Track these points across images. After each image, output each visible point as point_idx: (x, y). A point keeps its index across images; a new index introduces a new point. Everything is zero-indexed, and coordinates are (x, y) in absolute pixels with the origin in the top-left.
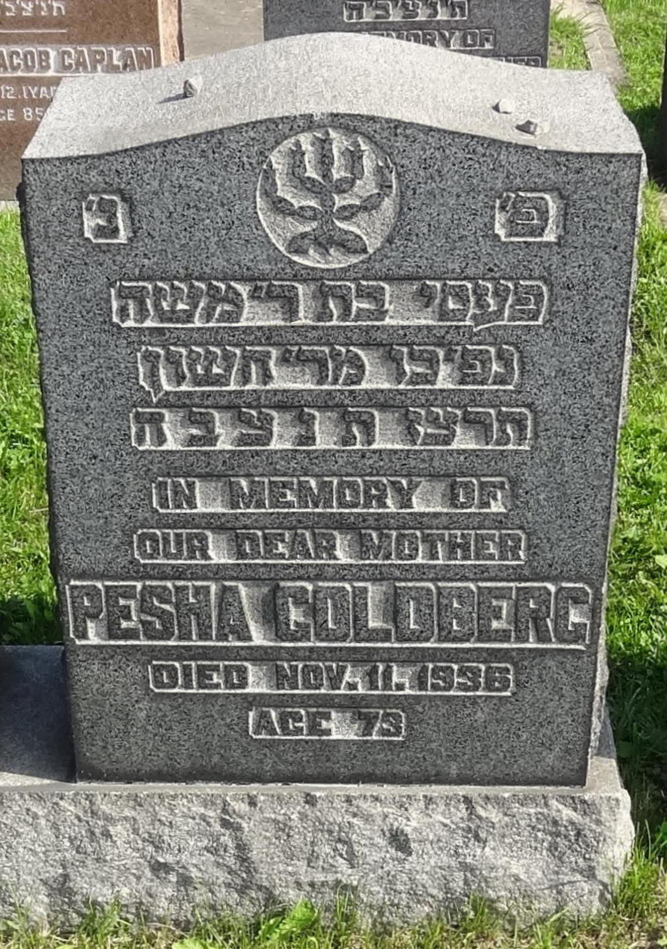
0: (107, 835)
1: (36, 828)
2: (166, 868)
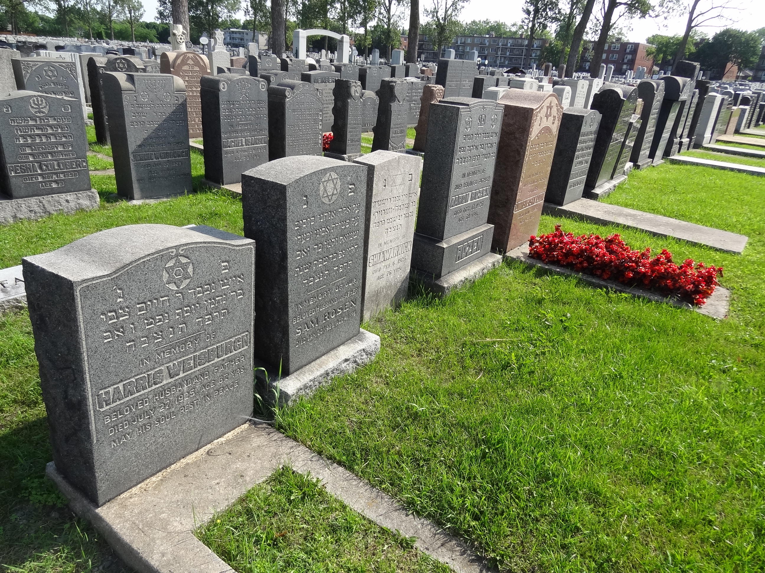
0: (21, 206)
1: (9, 207)
2: (32, 210)
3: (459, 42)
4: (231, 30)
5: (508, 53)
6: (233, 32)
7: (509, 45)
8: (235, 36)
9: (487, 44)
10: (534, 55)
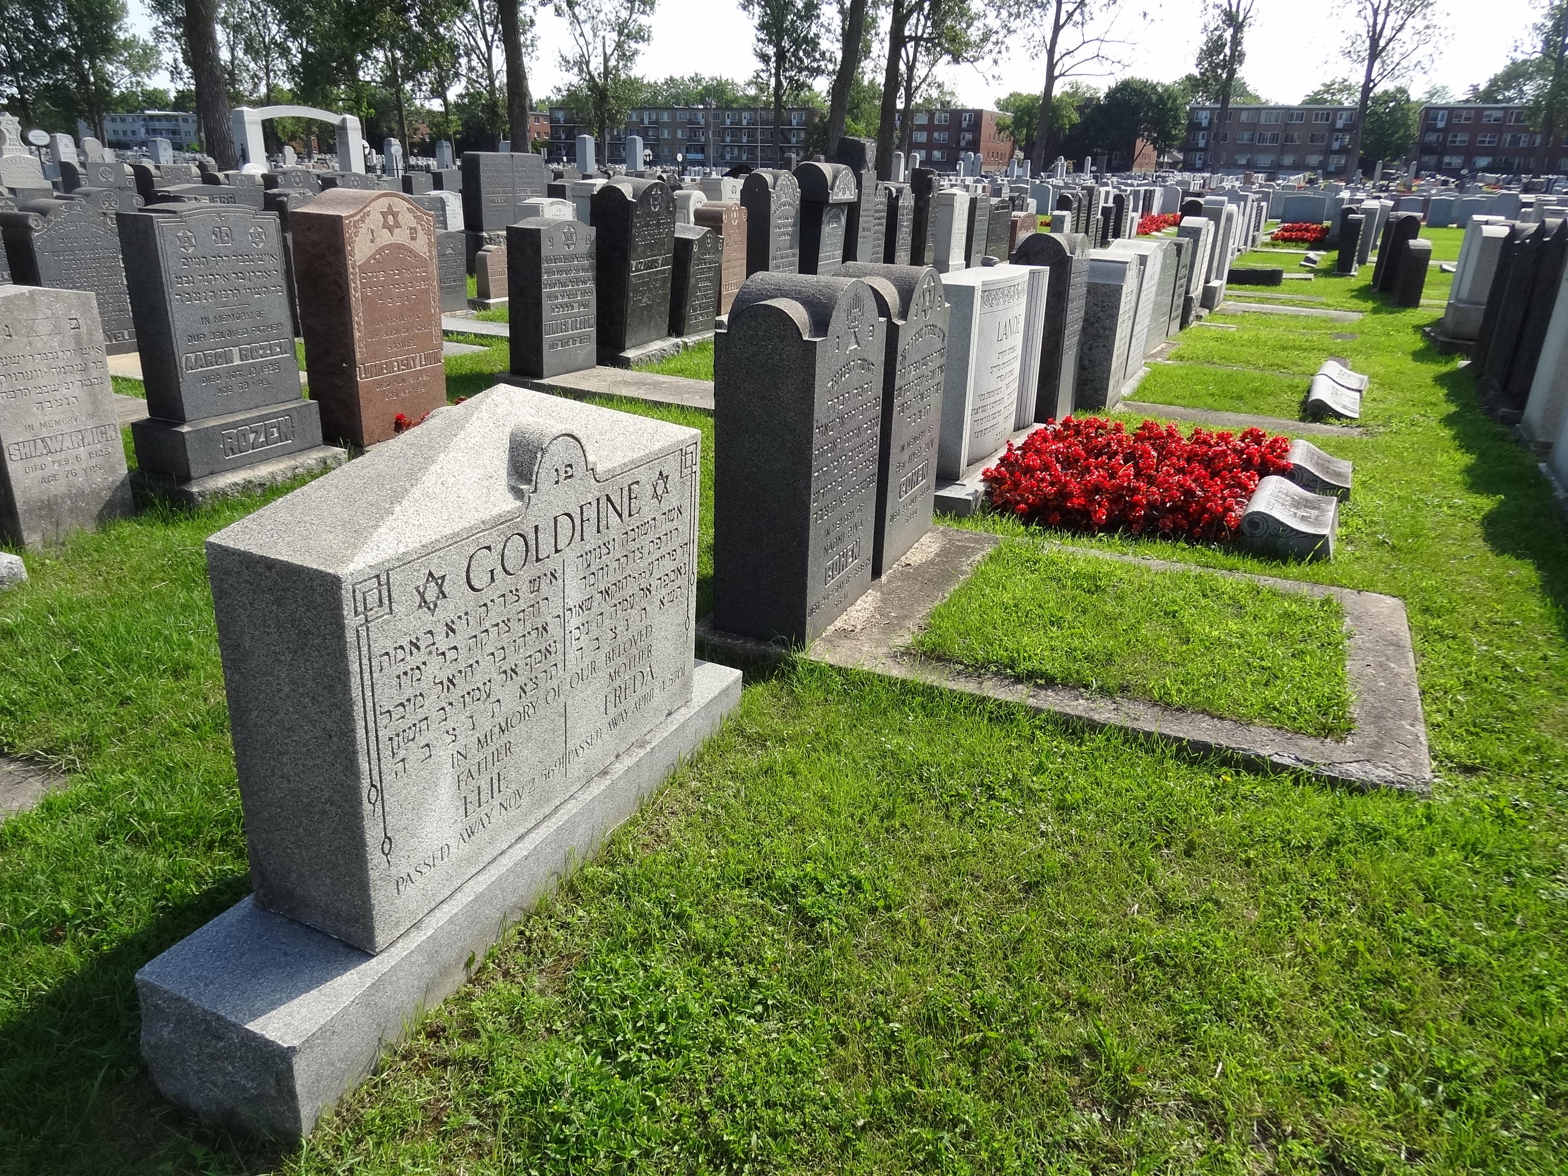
3: (646, 121)
5: (745, 139)
7: (745, 122)
9: (702, 122)
10: (794, 140)
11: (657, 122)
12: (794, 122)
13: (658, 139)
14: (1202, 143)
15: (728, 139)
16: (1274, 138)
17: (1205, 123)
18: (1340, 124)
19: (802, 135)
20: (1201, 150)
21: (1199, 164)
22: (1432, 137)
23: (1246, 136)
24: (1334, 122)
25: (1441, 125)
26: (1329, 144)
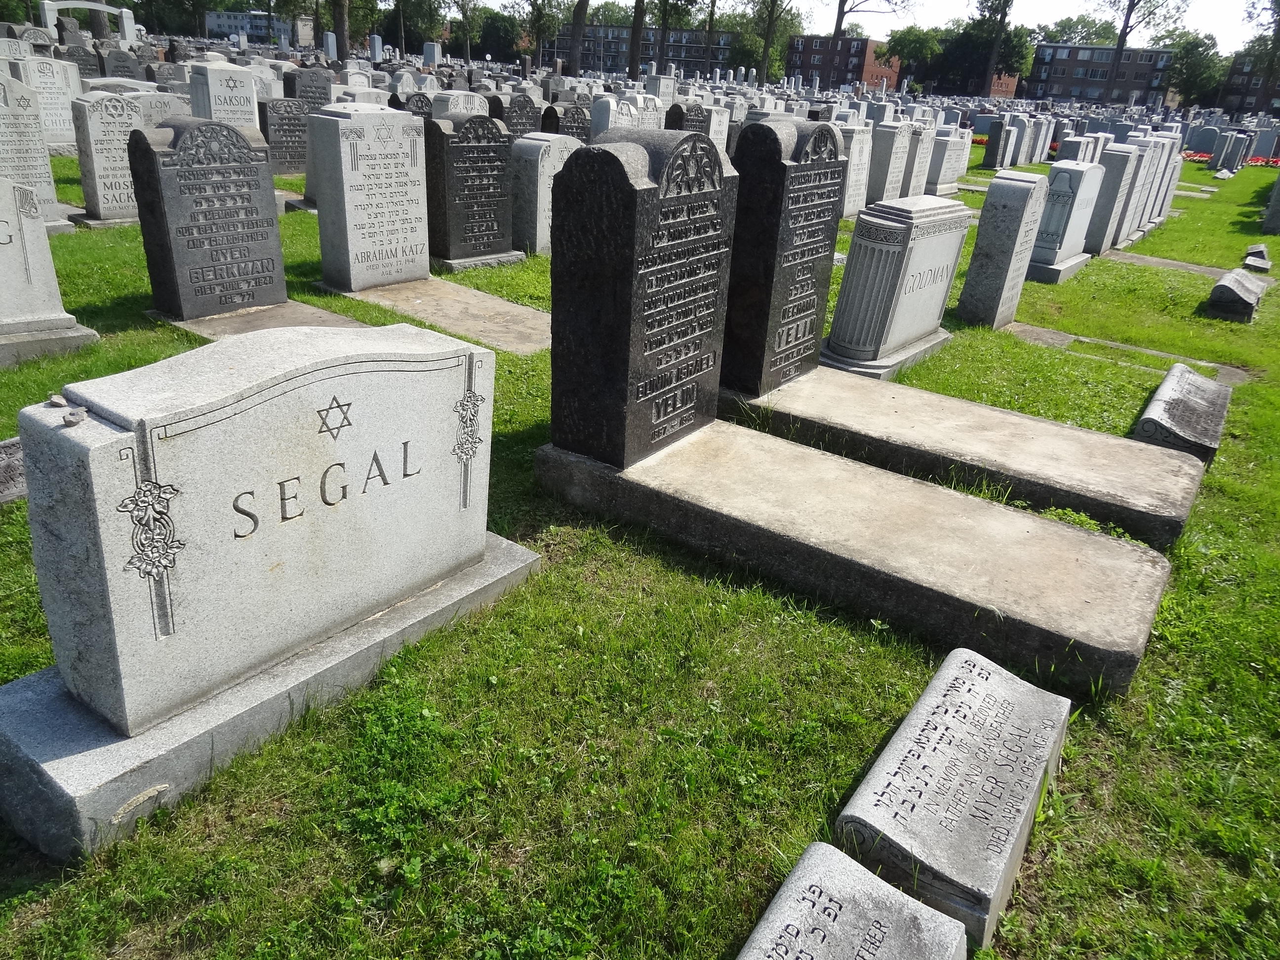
3: (610, 36)
4: (253, 12)
5: (683, 55)
6: (255, 16)
7: (684, 41)
8: (259, 22)
9: (652, 39)
10: (721, 57)
11: (618, 38)
12: (722, 42)
13: (618, 52)
14: (1044, 76)
15: (671, 54)
16: (1104, 75)
17: (1048, 59)
18: (1160, 65)
19: (727, 54)
20: (1042, 81)
21: (1040, 93)
22: (1238, 80)
23: (1081, 70)
24: (1156, 63)
25: (1247, 69)
26: (1150, 82)
